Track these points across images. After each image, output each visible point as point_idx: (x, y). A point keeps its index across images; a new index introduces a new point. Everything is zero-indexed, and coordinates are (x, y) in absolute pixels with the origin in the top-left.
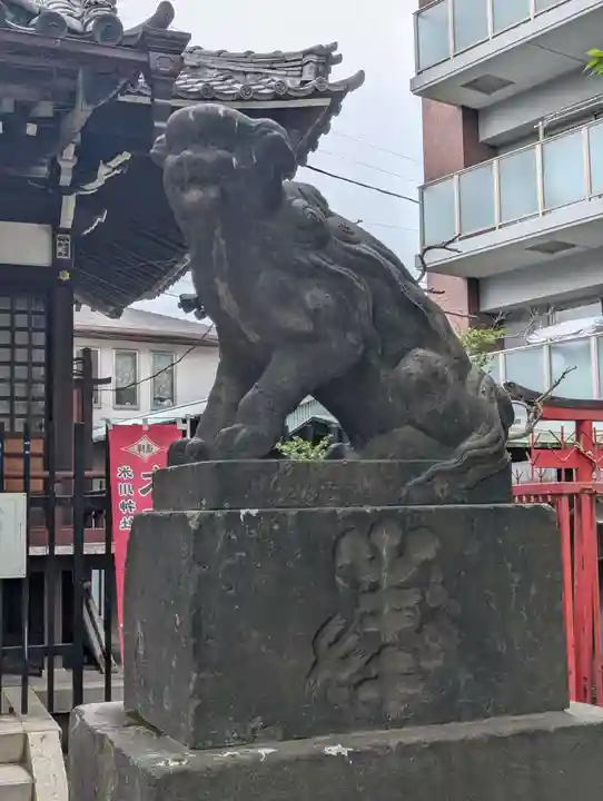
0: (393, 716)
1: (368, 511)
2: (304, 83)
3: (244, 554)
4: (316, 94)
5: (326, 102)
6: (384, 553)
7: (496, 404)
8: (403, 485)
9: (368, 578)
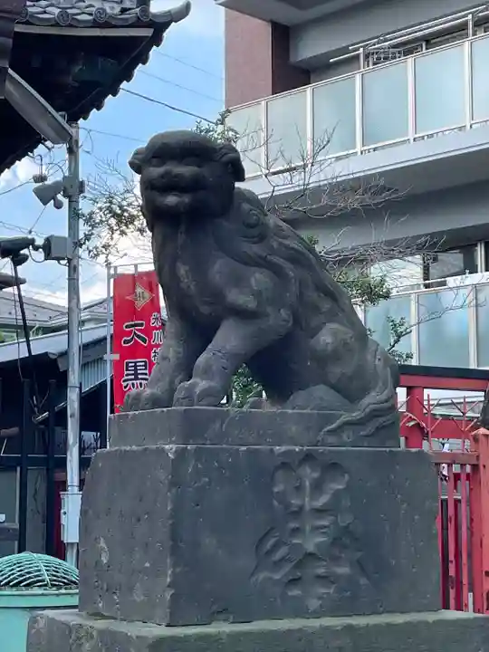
0: (311, 609)
1: (297, 450)
2: (124, 11)
3: (207, 480)
4: (138, 23)
5: (148, 32)
6: (307, 484)
7: (388, 369)
8: (321, 431)
9: (295, 502)
